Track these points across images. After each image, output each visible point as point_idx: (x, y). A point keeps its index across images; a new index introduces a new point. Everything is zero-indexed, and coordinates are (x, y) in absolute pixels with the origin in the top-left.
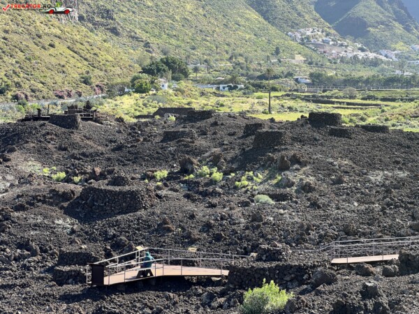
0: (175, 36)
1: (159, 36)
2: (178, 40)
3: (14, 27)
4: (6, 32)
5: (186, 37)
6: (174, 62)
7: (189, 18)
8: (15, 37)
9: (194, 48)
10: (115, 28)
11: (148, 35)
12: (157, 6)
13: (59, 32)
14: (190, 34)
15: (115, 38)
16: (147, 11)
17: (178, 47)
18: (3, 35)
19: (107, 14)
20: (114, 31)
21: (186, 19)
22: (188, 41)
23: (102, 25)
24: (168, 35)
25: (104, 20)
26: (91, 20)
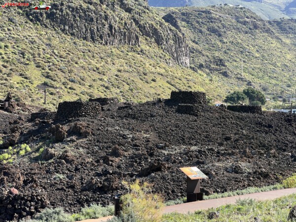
0: (275, 77)
1: (262, 78)
2: (278, 80)
3: (127, 68)
4: (119, 71)
5: (284, 78)
6: (253, 92)
7: (288, 64)
8: (126, 75)
9: (289, 86)
10: (226, 72)
11: (253, 77)
12: (263, 56)
13: (162, 71)
14: (288, 76)
15: (225, 79)
16: (254, 60)
17: (276, 85)
18: (116, 73)
19: (220, 62)
20: (225, 74)
21: (285, 65)
22: (286, 81)
23: (217, 70)
24: (270, 77)
25: (218, 66)
26: (208, 67)
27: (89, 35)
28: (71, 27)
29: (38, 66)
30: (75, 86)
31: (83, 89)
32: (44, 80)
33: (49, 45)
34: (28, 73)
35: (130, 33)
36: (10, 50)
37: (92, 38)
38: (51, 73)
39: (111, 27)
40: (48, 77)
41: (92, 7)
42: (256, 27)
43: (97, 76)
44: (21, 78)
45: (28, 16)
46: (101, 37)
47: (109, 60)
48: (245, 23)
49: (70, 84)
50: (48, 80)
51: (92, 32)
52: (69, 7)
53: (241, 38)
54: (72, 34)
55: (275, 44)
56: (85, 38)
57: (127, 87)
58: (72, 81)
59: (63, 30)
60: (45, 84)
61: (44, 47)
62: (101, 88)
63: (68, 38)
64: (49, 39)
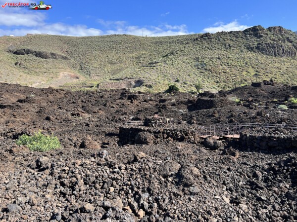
27: (273, 54)
28: (266, 51)
29: (253, 68)
30: (268, 74)
31: (272, 76)
32: (255, 73)
33: (257, 59)
34: (249, 71)
35: (292, 52)
36: (242, 62)
37: (275, 55)
38: (259, 70)
39: (283, 50)
40: (257, 71)
41: (275, 42)
43: (278, 70)
44: (246, 73)
45: (248, 49)
46: (279, 54)
47: (283, 63)
49: (267, 74)
50: (257, 73)
51: (275, 52)
52: (265, 43)
54: (266, 54)
56: (272, 55)
57: (291, 74)
58: (267, 73)
59: (262, 53)
61: (255, 60)
62: (280, 75)
63: (264, 56)
64: (257, 57)
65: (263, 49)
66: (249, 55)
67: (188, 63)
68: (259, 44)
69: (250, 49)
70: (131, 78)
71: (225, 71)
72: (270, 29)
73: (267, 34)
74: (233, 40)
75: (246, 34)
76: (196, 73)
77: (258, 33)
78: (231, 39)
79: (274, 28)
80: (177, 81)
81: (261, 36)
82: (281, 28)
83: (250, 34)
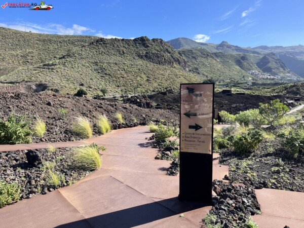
0: (215, 74)
1: (211, 74)
3: (171, 73)
4: (169, 74)
5: (218, 74)
7: (219, 69)
8: (171, 76)
10: (199, 72)
11: (208, 74)
12: (211, 66)
13: (182, 74)
15: (199, 75)
16: (208, 68)
17: (216, 76)
24: (213, 74)
25: (196, 71)
26: (193, 71)
29: (145, 74)
30: (157, 80)
32: (147, 78)
33: (147, 66)
34: (142, 76)
35: (171, 61)
36: (135, 68)
37: (159, 63)
38: (149, 76)
39: (165, 59)
41: (159, 53)
42: (208, 55)
43: (163, 77)
44: (140, 78)
45: (139, 56)
46: (162, 63)
47: (165, 71)
48: (204, 54)
51: (159, 61)
52: (152, 53)
53: (203, 60)
54: (153, 62)
55: (214, 62)
56: (157, 64)
57: (172, 80)
60: (148, 80)
61: (145, 67)
62: (164, 81)
63: (152, 64)
64: (146, 64)
65: (150, 58)
66: (140, 62)
67: (88, 67)
68: (147, 53)
69: (141, 57)
70: (29, 82)
71: (123, 76)
72: (153, 40)
73: (152, 45)
74: (125, 47)
75: (136, 43)
76: (98, 77)
77: (145, 43)
78: (124, 46)
79: (157, 40)
80: (82, 85)
81: (148, 46)
82: (161, 40)
83: (139, 44)
